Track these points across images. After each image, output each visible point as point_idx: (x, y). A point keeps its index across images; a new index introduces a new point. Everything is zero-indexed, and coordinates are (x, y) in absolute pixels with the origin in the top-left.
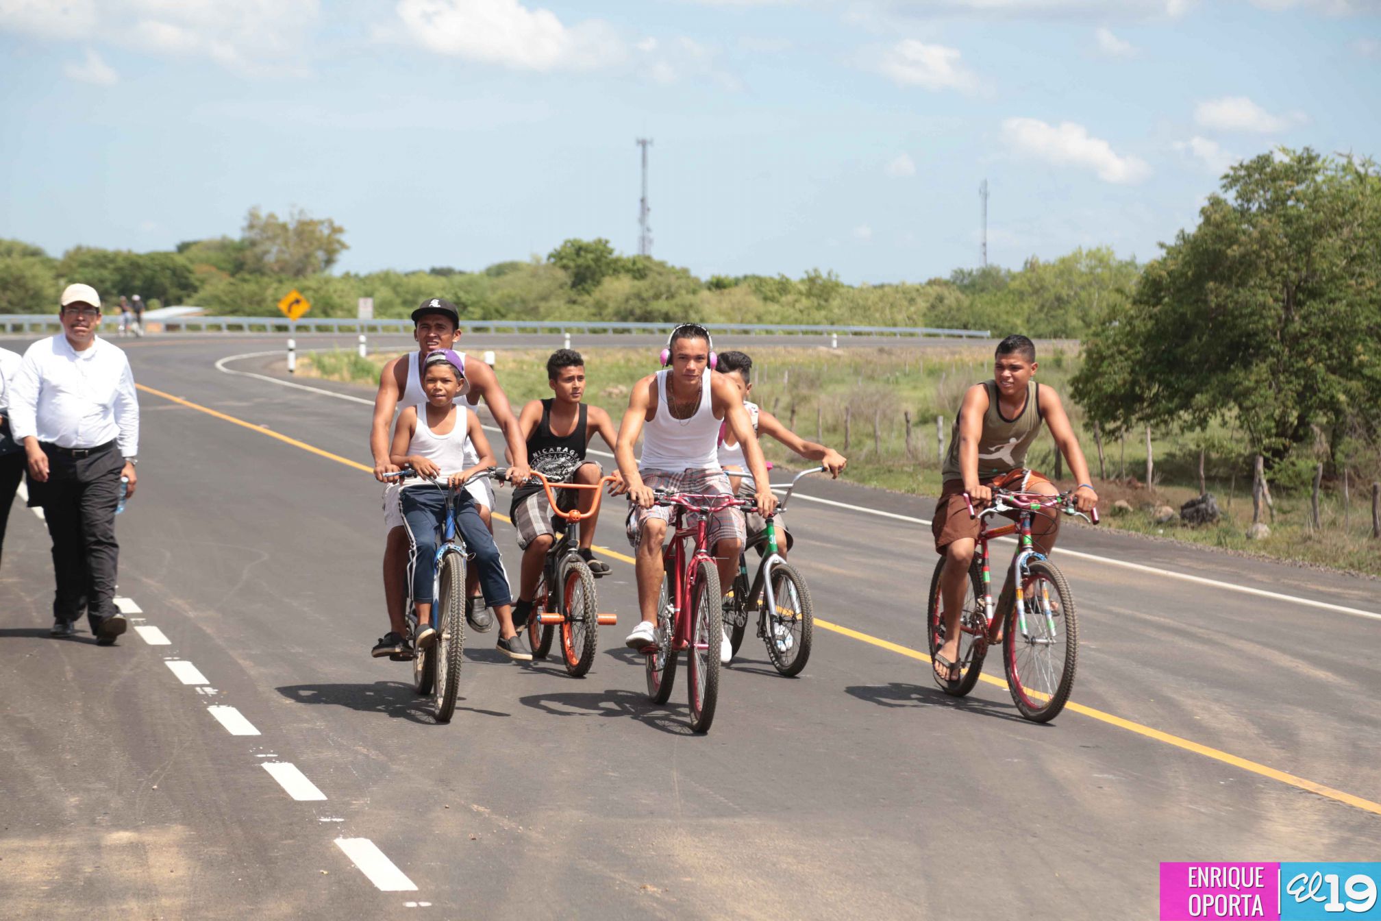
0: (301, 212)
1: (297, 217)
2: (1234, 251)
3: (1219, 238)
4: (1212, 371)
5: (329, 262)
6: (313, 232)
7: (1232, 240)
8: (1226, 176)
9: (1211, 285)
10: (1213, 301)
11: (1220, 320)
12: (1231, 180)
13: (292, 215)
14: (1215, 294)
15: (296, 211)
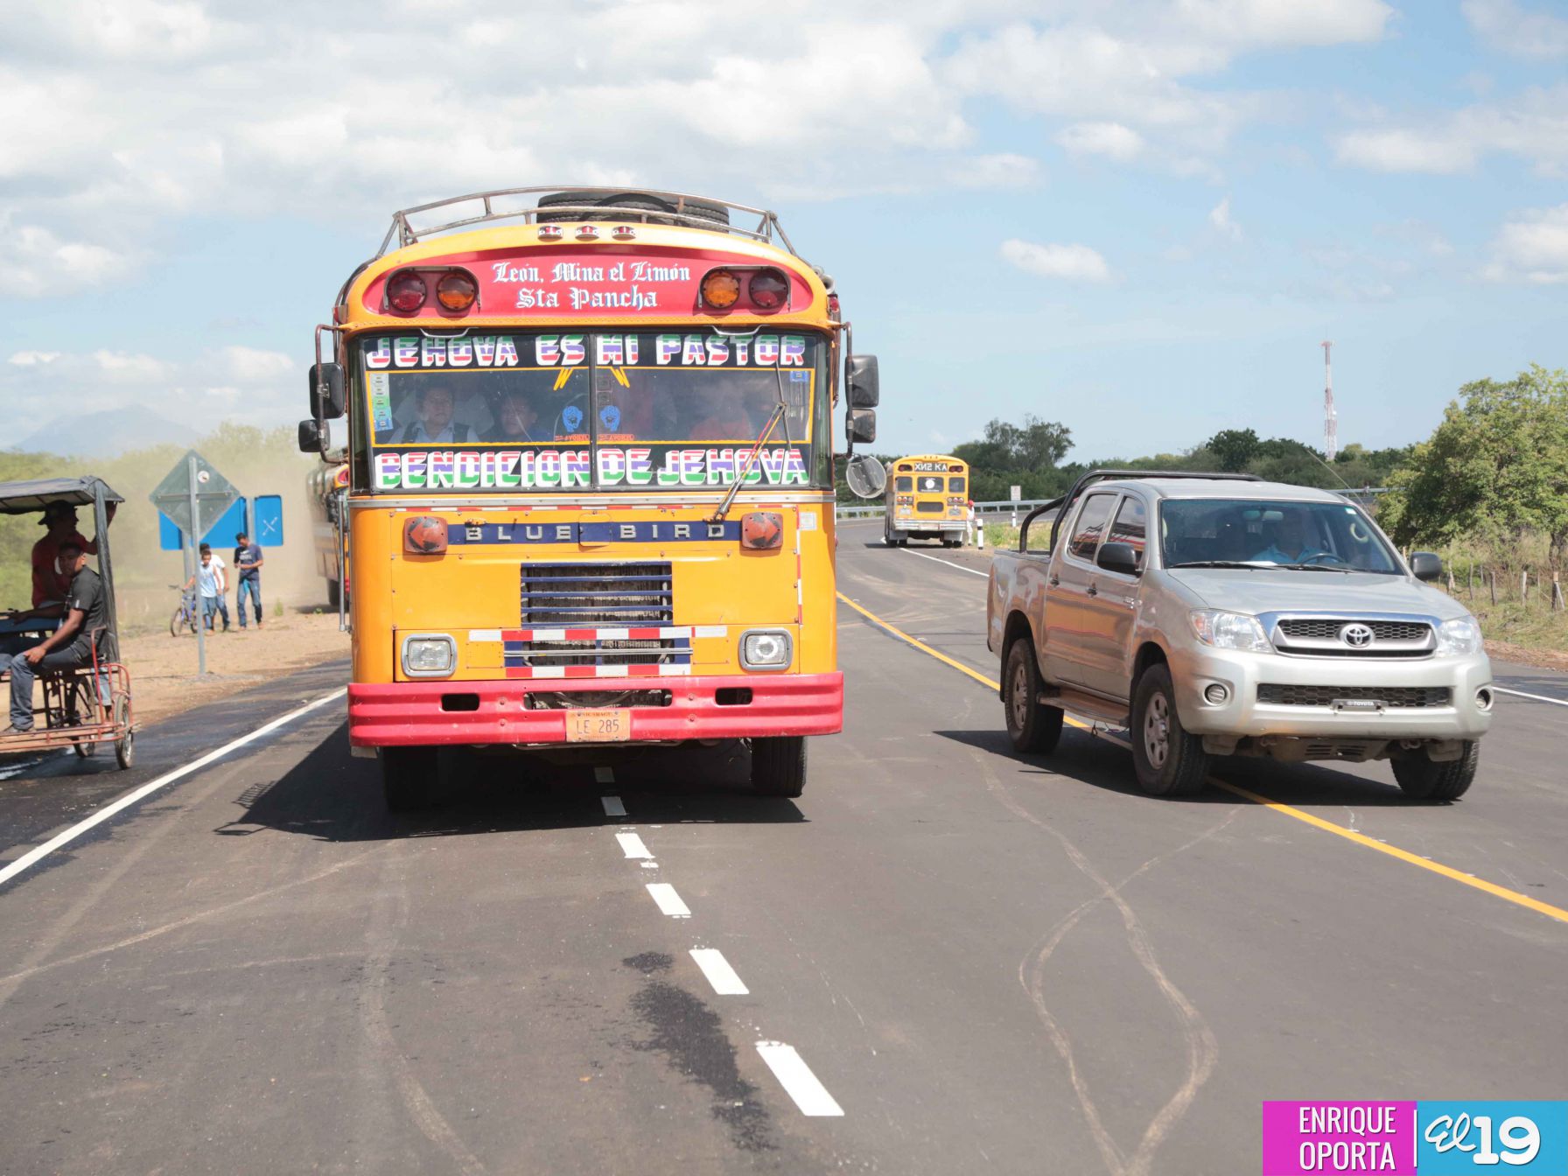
0: (1034, 419)
1: (1031, 423)
2: (1464, 440)
3: (1455, 430)
4: (1453, 511)
5: (1059, 455)
6: (1043, 433)
7: (1462, 432)
8: (1461, 389)
9: (1450, 459)
10: (1453, 470)
11: (1457, 480)
12: (1464, 390)
13: (1027, 421)
14: (1454, 465)
15: (1030, 418)
